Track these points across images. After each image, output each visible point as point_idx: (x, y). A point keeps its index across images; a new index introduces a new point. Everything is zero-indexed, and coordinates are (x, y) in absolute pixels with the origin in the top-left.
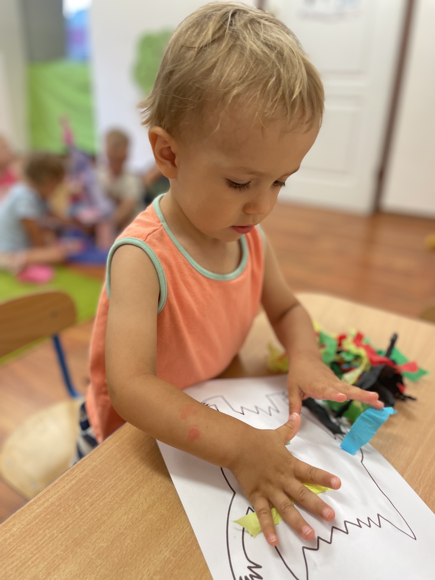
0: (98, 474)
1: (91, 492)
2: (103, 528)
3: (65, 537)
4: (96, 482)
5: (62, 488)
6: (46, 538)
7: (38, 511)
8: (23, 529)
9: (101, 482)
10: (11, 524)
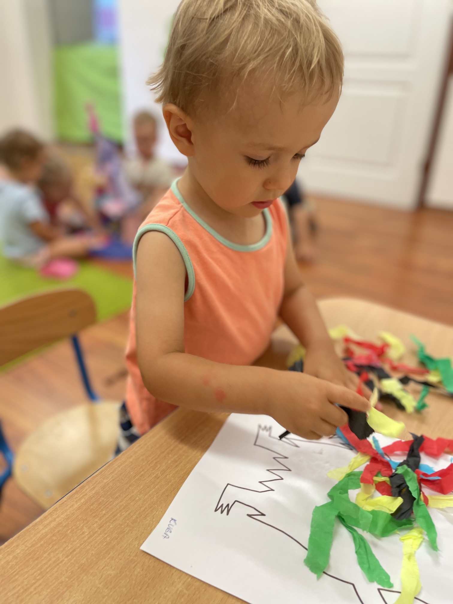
0: (109, 493)
1: (101, 513)
2: (112, 553)
3: (71, 561)
4: (107, 502)
5: (70, 507)
6: (50, 562)
7: (44, 531)
8: (27, 551)
9: (111, 501)
10: (14, 545)
